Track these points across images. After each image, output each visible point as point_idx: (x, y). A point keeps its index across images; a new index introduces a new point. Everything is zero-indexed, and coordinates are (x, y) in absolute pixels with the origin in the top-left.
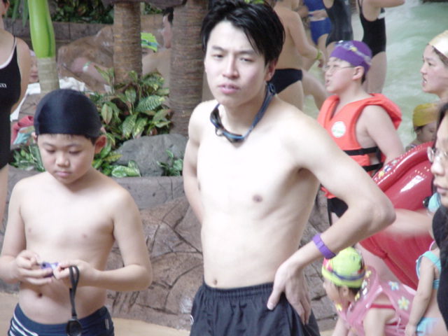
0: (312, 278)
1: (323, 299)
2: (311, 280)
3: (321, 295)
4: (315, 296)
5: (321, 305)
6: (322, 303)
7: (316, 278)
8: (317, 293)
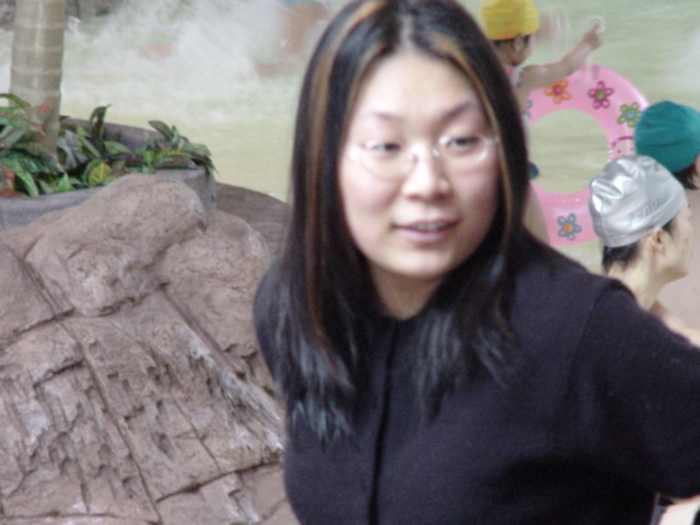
0: (181, 441)
1: (205, 490)
2: (179, 446)
3: (200, 480)
4: (186, 482)
5: (200, 504)
6: (204, 499)
7: (190, 442)
8: (192, 477)
